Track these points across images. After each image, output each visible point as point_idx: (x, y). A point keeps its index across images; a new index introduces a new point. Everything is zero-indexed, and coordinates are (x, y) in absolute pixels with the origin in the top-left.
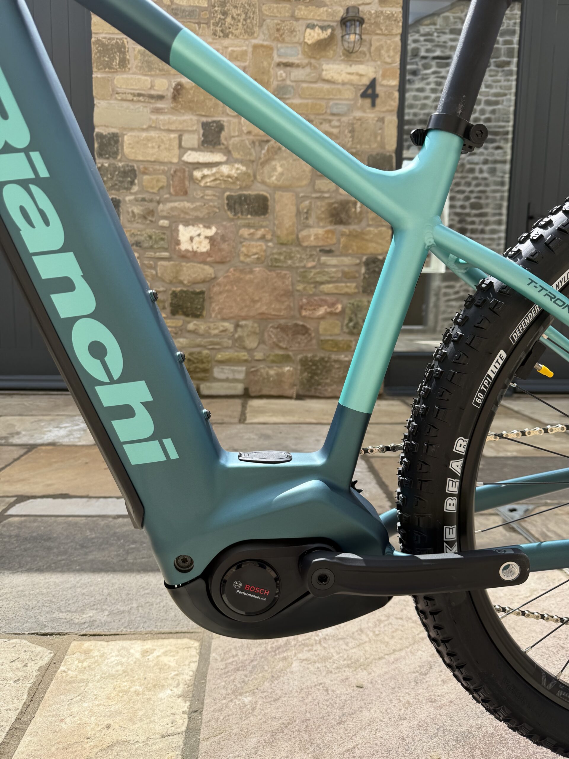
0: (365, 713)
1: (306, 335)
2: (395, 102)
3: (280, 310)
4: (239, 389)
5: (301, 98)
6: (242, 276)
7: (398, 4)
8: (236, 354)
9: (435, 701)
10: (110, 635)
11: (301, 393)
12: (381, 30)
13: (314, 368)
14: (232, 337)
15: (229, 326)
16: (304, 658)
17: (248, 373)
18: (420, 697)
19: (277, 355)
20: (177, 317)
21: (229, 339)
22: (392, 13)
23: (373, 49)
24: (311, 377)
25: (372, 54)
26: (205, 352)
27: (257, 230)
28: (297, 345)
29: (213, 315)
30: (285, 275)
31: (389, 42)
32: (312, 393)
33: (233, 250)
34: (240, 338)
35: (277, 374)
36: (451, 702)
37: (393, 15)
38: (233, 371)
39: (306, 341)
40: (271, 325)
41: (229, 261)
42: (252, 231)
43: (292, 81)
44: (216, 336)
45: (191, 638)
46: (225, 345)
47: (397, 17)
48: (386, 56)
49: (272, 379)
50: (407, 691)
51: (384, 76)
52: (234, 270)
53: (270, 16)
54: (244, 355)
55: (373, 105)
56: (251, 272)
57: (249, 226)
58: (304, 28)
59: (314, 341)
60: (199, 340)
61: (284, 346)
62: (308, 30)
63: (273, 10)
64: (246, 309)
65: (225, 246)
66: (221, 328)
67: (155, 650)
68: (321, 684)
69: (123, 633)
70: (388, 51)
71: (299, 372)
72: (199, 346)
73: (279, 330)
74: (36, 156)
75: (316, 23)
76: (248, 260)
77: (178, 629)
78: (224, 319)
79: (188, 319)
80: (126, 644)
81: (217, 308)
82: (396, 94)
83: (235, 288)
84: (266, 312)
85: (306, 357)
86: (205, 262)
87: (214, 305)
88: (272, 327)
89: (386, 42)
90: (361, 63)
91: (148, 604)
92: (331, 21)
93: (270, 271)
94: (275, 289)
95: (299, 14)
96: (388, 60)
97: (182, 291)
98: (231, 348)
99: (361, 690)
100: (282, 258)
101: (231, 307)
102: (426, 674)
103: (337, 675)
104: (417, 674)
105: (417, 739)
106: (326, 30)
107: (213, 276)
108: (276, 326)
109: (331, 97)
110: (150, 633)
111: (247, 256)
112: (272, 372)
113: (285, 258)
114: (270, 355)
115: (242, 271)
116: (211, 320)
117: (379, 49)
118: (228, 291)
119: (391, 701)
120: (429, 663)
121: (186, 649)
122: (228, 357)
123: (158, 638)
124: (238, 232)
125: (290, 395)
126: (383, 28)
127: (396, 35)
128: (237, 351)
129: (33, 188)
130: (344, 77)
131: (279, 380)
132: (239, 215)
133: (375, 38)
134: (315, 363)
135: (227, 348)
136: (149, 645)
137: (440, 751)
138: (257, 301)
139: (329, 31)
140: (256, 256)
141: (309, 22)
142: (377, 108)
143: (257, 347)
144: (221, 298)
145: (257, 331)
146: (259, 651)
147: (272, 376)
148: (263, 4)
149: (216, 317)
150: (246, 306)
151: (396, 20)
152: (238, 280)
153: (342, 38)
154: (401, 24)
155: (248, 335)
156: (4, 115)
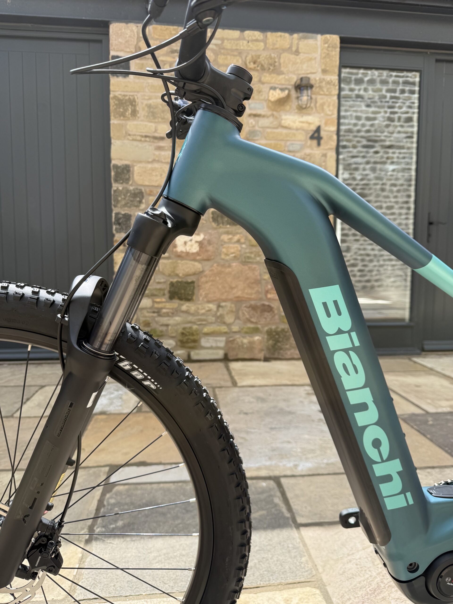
1: (271, 312)
2: (334, 142)
3: (251, 294)
4: (220, 354)
5: (266, 138)
6: (223, 270)
7: (335, 73)
8: (218, 327)
11: (267, 356)
13: (277, 337)
14: (215, 315)
15: (213, 306)
17: (228, 342)
19: (249, 328)
20: (174, 301)
21: (213, 317)
22: (331, 80)
23: (318, 105)
24: (275, 344)
25: (318, 109)
26: (195, 327)
27: (234, 236)
28: (264, 320)
29: (201, 299)
30: (255, 268)
31: (329, 100)
32: (276, 356)
33: (216, 251)
34: (222, 316)
35: (250, 342)
37: (332, 81)
38: (216, 341)
39: (270, 317)
40: (244, 305)
41: (214, 259)
42: (230, 236)
43: (259, 127)
44: (203, 314)
45: (310, 586)
46: (210, 321)
47: (334, 82)
48: (327, 110)
49: (245, 346)
51: (326, 124)
52: (218, 266)
54: (224, 328)
55: (319, 144)
56: (230, 266)
57: (228, 233)
58: (268, 89)
59: (277, 317)
60: (190, 318)
61: (255, 321)
62: (272, 91)
64: (226, 294)
65: (210, 248)
66: (207, 309)
67: (292, 598)
69: (262, 585)
70: (329, 106)
71: (266, 340)
72: (190, 322)
74: (354, 334)
75: (277, 86)
76: (227, 258)
77: (298, 580)
78: (209, 302)
79: (182, 302)
80: (270, 594)
81: (204, 293)
82: (335, 137)
83: (218, 278)
84: (241, 296)
85: (271, 329)
86: (195, 260)
87: (201, 291)
88: (246, 307)
89: (327, 100)
90: (309, 114)
91: (264, 559)
92: (287, 85)
93: (244, 265)
94: (247, 279)
95: (265, 80)
96: (329, 113)
97: (177, 282)
98: (214, 323)
100: (253, 256)
101: (215, 292)
106: (284, 91)
107: (201, 270)
108: (248, 306)
109: (288, 138)
110: (280, 584)
111: (227, 255)
112: (245, 341)
113: (255, 256)
114: (244, 328)
115: (223, 266)
116: (199, 302)
117: (322, 105)
118: (213, 281)
121: (313, 596)
122: (212, 330)
123: (289, 588)
124: (220, 237)
125: (259, 358)
126: (325, 90)
127: (334, 95)
128: (218, 325)
129: (351, 353)
130: (297, 124)
131: (251, 347)
132: (221, 225)
133: (319, 97)
134: (277, 333)
135: (212, 323)
136: (286, 594)
138: (234, 288)
139: (286, 92)
140: (233, 255)
141: (272, 85)
142: (322, 147)
143: (234, 322)
144: (207, 286)
145: (234, 310)
146: (364, 594)
147: (245, 344)
149: (203, 300)
150: (226, 292)
151: (334, 85)
152: (220, 273)
153: (298, 98)
154: (337, 87)
155: (227, 313)
156: (339, 313)
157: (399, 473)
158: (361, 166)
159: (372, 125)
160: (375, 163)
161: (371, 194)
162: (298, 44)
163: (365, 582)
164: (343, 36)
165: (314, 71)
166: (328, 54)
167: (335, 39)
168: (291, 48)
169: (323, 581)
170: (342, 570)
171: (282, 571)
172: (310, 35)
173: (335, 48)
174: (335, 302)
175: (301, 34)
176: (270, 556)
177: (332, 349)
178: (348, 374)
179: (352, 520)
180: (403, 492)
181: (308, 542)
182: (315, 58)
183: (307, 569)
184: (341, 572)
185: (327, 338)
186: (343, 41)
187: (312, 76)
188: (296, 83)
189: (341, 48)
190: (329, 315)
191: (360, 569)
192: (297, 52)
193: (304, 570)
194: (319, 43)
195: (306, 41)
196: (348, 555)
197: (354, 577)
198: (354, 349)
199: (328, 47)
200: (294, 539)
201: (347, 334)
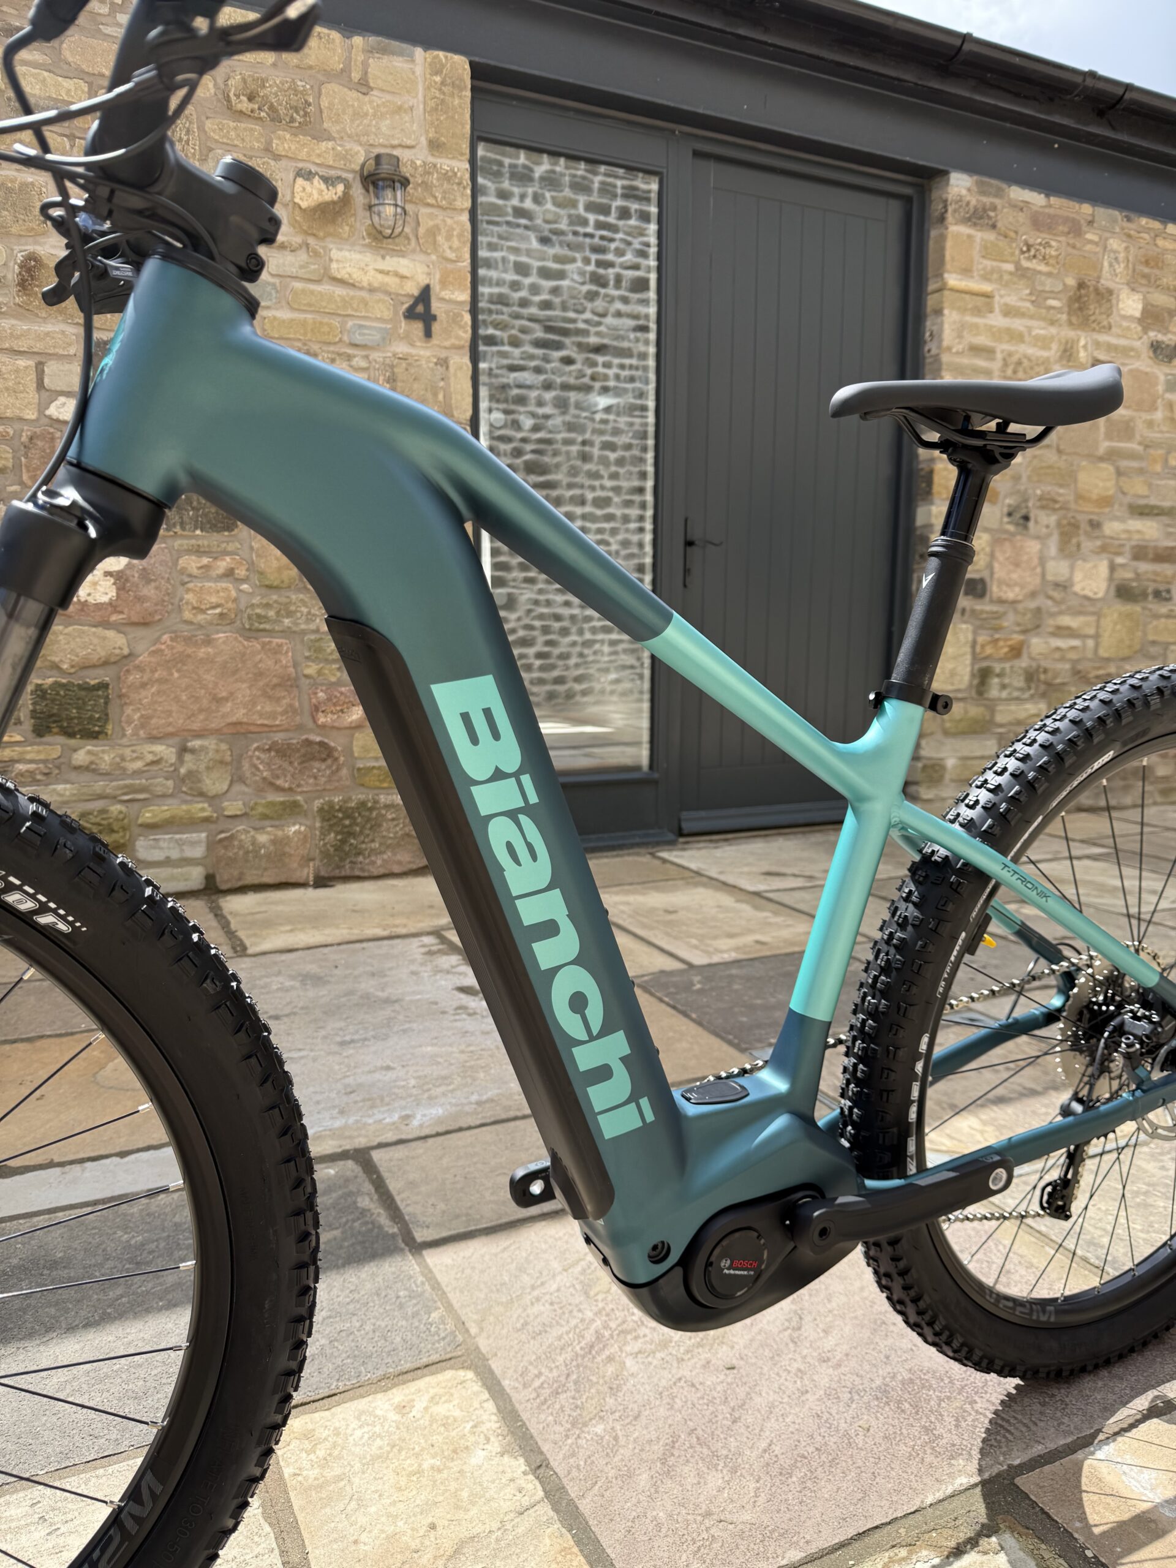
0: (758, 1400)
1: (329, 761)
2: (466, 332)
3: (273, 715)
4: (194, 877)
5: (291, 305)
6: (189, 651)
7: (462, 154)
8: (184, 807)
9: (829, 1359)
10: (323, 1399)
11: (323, 873)
12: (435, 198)
13: (347, 822)
14: (173, 774)
15: (165, 751)
16: (636, 1350)
17: (211, 845)
18: (809, 1359)
19: (272, 804)
20: (48, 739)
21: (167, 779)
22: (452, 170)
23: (422, 231)
24: (343, 841)
25: (421, 241)
26: (116, 809)
27: (216, 558)
28: (311, 781)
29: (129, 732)
30: (280, 646)
31: (449, 221)
32: (347, 871)
33: (166, 598)
34: (192, 775)
35: (274, 842)
36: (847, 1355)
37: (455, 175)
38: (180, 843)
39: (328, 772)
40: (255, 745)
41: (160, 620)
42: (205, 560)
43: (273, 275)
44: (137, 773)
45: (452, 1368)
46: (159, 790)
47: (461, 178)
48: (446, 246)
49: (263, 851)
50: (790, 1356)
51: (444, 283)
52: (172, 639)
53: (223, 143)
54: (201, 809)
55: (428, 334)
57: (199, 551)
58: (291, 176)
59: (344, 772)
60: (100, 785)
61: (287, 785)
62: (300, 181)
63: (228, 132)
64: (201, 717)
65: (149, 591)
66: (150, 758)
67: (413, 1400)
68: (680, 1379)
69: (341, 1389)
70: (449, 238)
71: (318, 833)
72: (101, 797)
73: (273, 754)
74: (526, 779)
75: (314, 169)
76: (200, 617)
77: (425, 1360)
78: (153, 739)
79: (72, 742)
80: (361, 1404)
81: (136, 716)
82: (467, 318)
83: (176, 675)
84: (245, 720)
85: (330, 804)
86: (106, 624)
87: (129, 710)
88: (257, 749)
89: (444, 221)
90: (402, 254)
91: (343, 1334)
92: (342, 169)
93: (248, 639)
94: (260, 674)
95: (281, 149)
96: (452, 256)
97: (57, 684)
98: (172, 796)
99: (735, 1371)
100: (271, 613)
101: (169, 713)
102: (799, 1328)
103: (693, 1361)
104: (789, 1331)
105: (834, 1412)
106: (333, 185)
107: (126, 651)
108: (267, 747)
109: (350, 312)
110: (385, 1377)
111: (198, 610)
112: (263, 838)
113: (278, 613)
114: (256, 804)
115: (189, 640)
116: (125, 741)
117: (433, 232)
118: (160, 681)
119: (778, 1374)
120: (795, 1312)
121: (460, 1387)
122: (167, 815)
123: (404, 1383)
124: (175, 563)
125: (301, 881)
126: (439, 195)
127: (462, 210)
128: (186, 802)
129: (522, 818)
130: (372, 277)
131: (279, 852)
132: (178, 529)
133: (424, 211)
134: (348, 813)
135: (164, 796)
136: (398, 1395)
137: (865, 1417)
138: (226, 699)
139: (340, 188)
140: (218, 611)
141: (300, 165)
142: (435, 341)
143: (228, 791)
144: (146, 696)
145: (228, 759)
147: (264, 846)
148: (207, 118)
149: (135, 734)
150: (201, 710)
151: (459, 184)
152: (181, 660)
153: (370, 207)
154: (469, 192)
155: (208, 768)
156: (496, 736)
157: (624, 1060)
158: (533, 394)
159: (555, 291)
160: (566, 387)
161: (557, 466)
162: (365, 65)
163: (571, 1335)
164: (477, 59)
165: (409, 142)
166: (443, 101)
167: (459, 65)
168: (346, 71)
169: (480, 1352)
170: (522, 1321)
171: (386, 1349)
172: (395, 44)
173: (461, 89)
174: (488, 713)
175: (373, 40)
176: (358, 1325)
177: (483, 812)
178: (518, 863)
179: (536, 1188)
180: (633, 1098)
181: (442, 1279)
182: (411, 108)
183: (442, 1335)
184: (519, 1326)
185: (473, 789)
186: (479, 72)
187: (404, 155)
188: (363, 166)
189: (473, 89)
190: (474, 740)
191: (559, 1311)
192: (364, 86)
193: (436, 1338)
194: (419, 70)
195: (386, 59)
196: (533, 1288)
197: (548, 1329)
198: (528, 809)
199: (443, 83)
200: (410, 1277)
201: (513, 780)
